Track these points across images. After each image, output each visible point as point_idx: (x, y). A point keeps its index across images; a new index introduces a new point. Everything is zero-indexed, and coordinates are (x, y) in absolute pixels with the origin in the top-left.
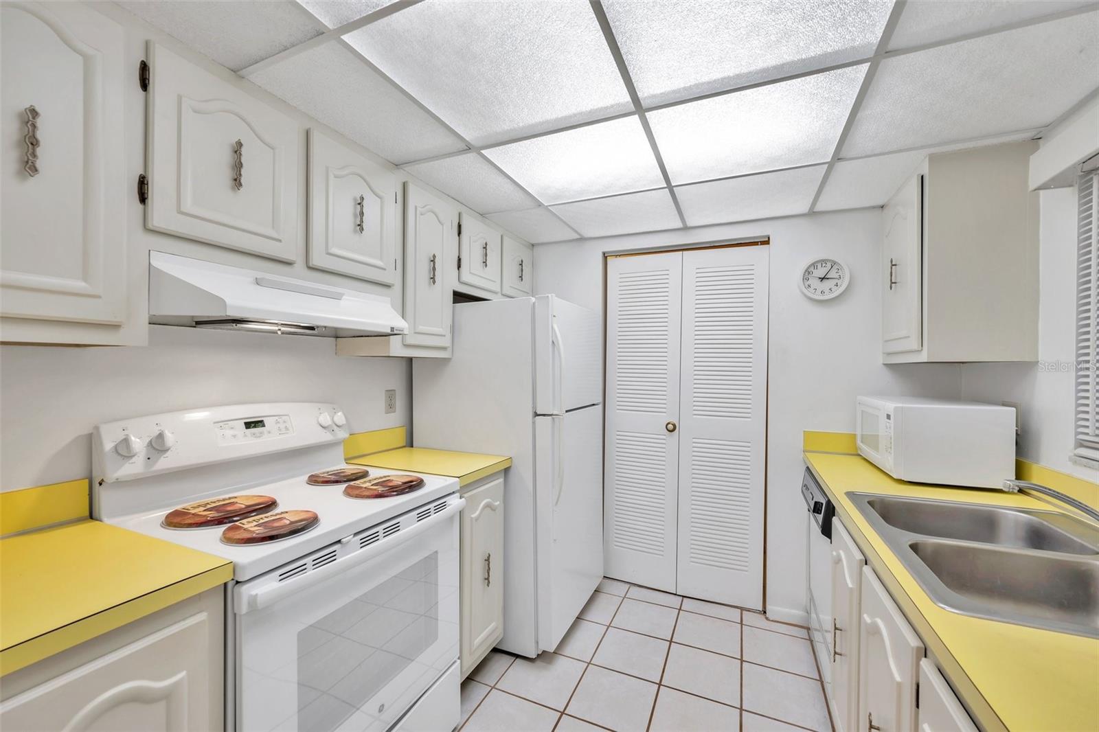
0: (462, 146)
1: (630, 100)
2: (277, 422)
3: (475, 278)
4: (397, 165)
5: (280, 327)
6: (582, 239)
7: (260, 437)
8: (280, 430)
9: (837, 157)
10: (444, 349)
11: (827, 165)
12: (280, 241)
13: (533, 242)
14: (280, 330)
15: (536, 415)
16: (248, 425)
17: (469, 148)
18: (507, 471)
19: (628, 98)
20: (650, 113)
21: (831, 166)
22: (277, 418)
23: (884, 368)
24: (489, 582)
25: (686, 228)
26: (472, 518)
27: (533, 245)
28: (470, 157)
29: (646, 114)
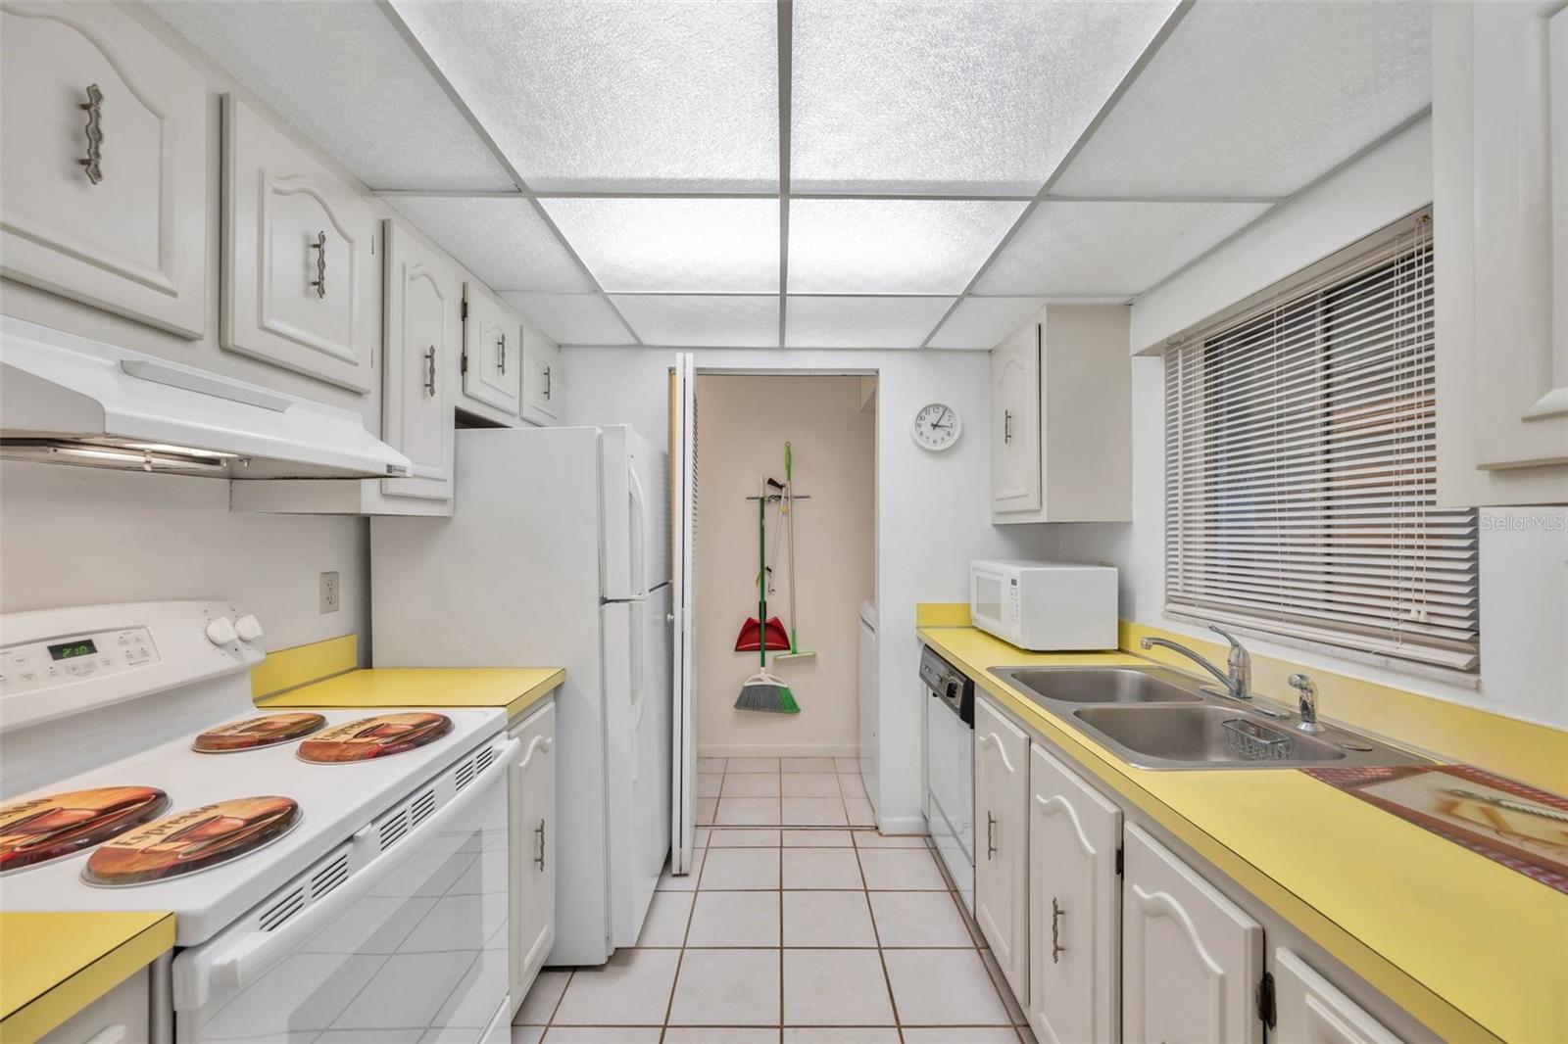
0: (510, 184)
1: (779, 179)
2: (123, 642)
3: (489, 391)
4: (372, 190)
5: (149, 458)
6: (639, 346)
7: (87, 673)
8: (130, 656)
9: (969, 293)
10: (442, 501)
11: (956, 299)
12: (174, 294)
13: (560, 341)
14: (148, 462)
15: (604, 601)
16: (57, 652)
17: (519, 189)
18: (557, 691)
19: (776, 176)
20: (796, 200)
21: (960, 299)
22: (120, 633)
23: (993, 530)
24: (543, 864)
25: (782, 348)
26: (521, 768)
27: (560, 346)
28: (518, 203)
29: (791, 200)
